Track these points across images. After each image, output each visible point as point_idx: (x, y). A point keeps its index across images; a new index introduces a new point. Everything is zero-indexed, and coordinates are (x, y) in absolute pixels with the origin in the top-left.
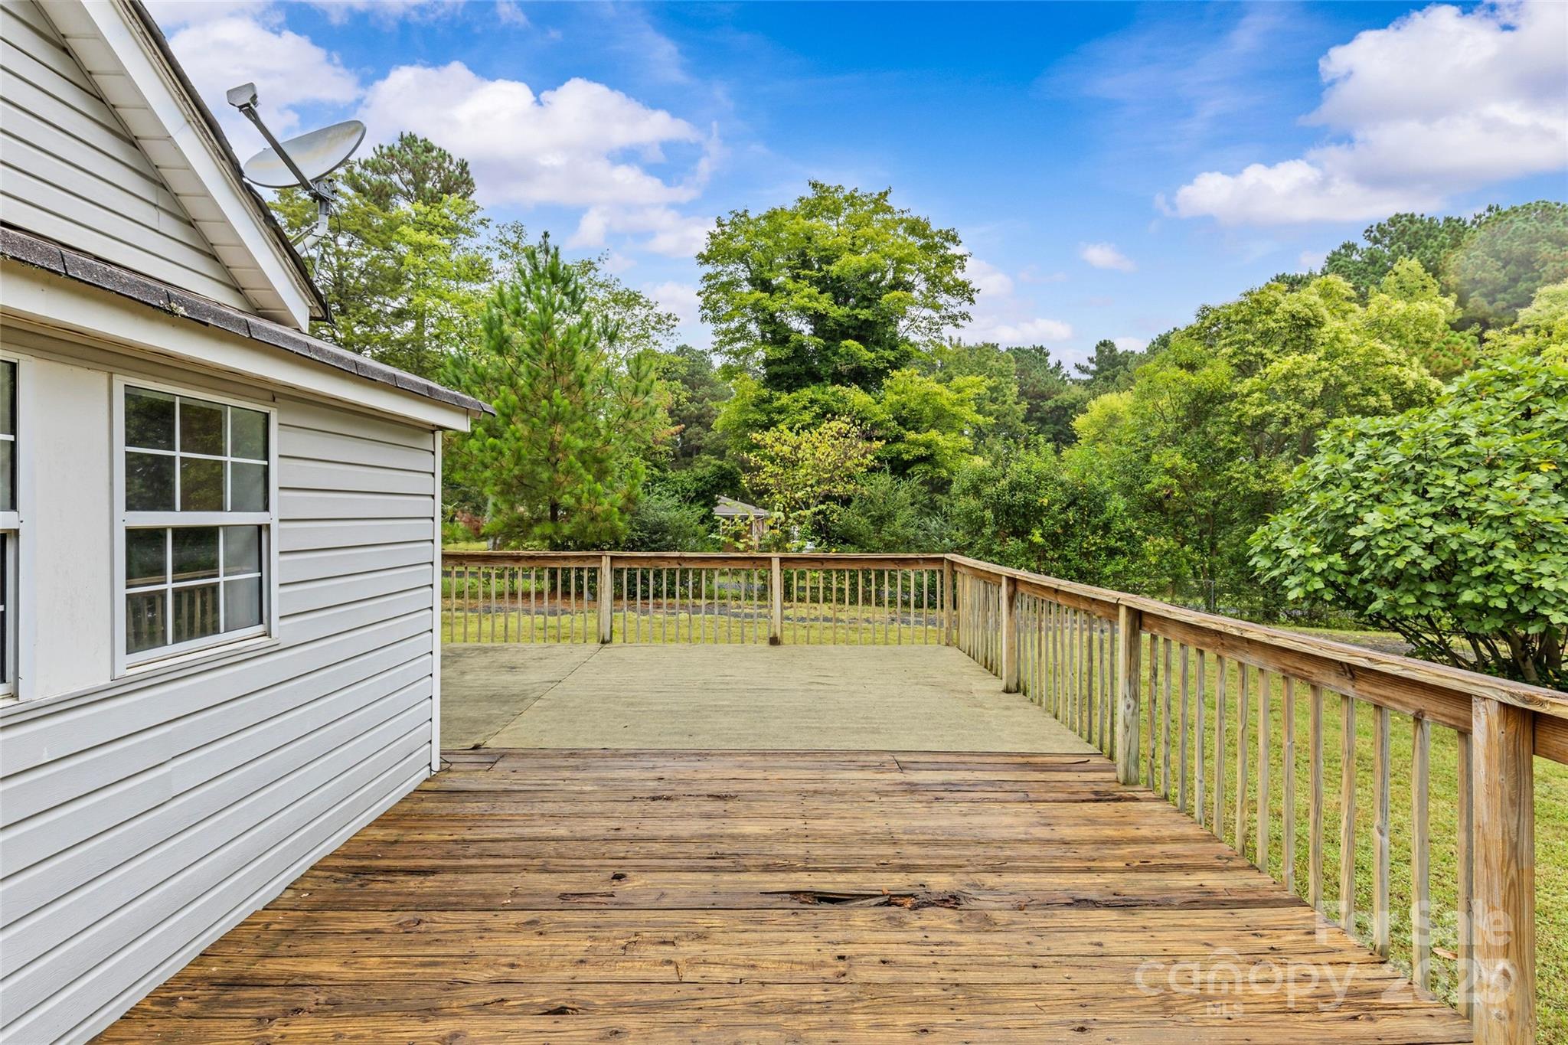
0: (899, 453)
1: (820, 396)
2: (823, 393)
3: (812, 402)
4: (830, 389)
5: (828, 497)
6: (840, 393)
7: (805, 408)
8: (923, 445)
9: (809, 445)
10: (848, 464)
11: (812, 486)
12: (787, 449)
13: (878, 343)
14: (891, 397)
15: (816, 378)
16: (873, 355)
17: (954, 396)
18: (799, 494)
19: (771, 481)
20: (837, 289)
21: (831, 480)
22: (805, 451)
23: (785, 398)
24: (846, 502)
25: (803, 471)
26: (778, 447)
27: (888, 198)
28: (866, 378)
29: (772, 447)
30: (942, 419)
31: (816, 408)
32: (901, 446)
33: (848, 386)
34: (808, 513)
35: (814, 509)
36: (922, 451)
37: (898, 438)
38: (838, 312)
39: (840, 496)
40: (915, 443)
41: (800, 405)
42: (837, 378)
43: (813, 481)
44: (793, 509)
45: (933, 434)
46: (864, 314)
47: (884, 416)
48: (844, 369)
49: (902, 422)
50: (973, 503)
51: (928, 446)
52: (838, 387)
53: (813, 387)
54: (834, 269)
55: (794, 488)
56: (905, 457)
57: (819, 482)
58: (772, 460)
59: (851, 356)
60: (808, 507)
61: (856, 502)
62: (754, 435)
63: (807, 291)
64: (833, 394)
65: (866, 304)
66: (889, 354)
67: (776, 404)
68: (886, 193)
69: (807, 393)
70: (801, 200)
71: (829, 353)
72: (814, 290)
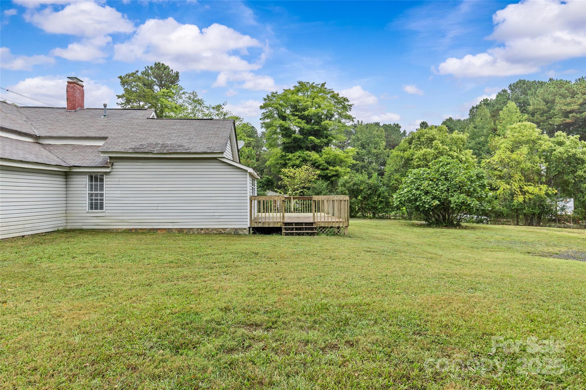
0: (327, 173)
1: (302, 155)
2: (303, 154)
3: (299, 156)
4: (305, 153)
5: (304, 188)
6: (308, 154)
7: (297, 159)
8: (335, 171)
9: (298, 173)
10: (309, 178)
11: (299, 184)
12: (292, 174)
13: (321, 136)
14: (325, 156)
15: (301, 148)
16: (319, 141)
17: (345, 155)
18: (296, 187)
19: (287, 183)
20: (308, 119)
21: (305, 183)
22: (297, 174)
23: (290, 156)
24: (309, 189)
25: (297, 180)
26: (289, 173)
27: (325, 85)
28: (316, 148)
29: (288, 173)
30: (341, 162)
31: (301, 159)
32: (328, 171)
33: (310, 151)
34: (298, 192)
35: (299, 191)
36: (334, 173)
37: (327, 169)
38: (308, 127)
39: (307, 187)
40: (332, 170)
41: (295, 158)
42: (308, 149)
43: (299, 183)
44: (294, 191)
45: (338, 168)
46: (316, 127)
47: (322, 162)
48: (310, 145)
49: (328, 163)
50: (344, 189)
51: (336, 171)
52: (307, 152)
53: (300, 152)
54: (306, 113)
55: (294, 185)
56: (329, 175)
57: (301, 183)
58: (288, 177)
59: (312, 141)
60: (298, 190)
61: (311, 188)
62: (282, 170)
63: (298, 120)
64: (306, 154)
65: (317, 123)
66: (325, 140)
67: (287, 157)
68: (324, 84)
69: (298, 154)
70: (295, 87)
71: (305, 140)
72: (300, 120)
